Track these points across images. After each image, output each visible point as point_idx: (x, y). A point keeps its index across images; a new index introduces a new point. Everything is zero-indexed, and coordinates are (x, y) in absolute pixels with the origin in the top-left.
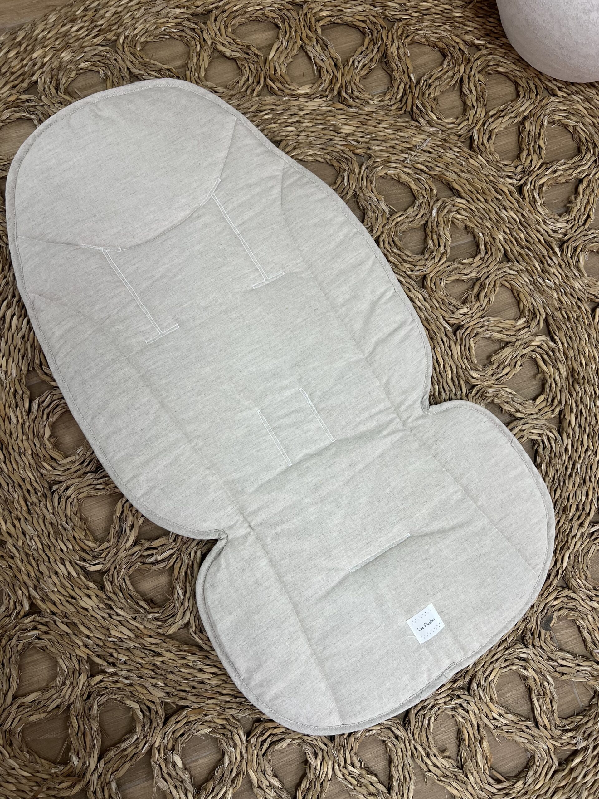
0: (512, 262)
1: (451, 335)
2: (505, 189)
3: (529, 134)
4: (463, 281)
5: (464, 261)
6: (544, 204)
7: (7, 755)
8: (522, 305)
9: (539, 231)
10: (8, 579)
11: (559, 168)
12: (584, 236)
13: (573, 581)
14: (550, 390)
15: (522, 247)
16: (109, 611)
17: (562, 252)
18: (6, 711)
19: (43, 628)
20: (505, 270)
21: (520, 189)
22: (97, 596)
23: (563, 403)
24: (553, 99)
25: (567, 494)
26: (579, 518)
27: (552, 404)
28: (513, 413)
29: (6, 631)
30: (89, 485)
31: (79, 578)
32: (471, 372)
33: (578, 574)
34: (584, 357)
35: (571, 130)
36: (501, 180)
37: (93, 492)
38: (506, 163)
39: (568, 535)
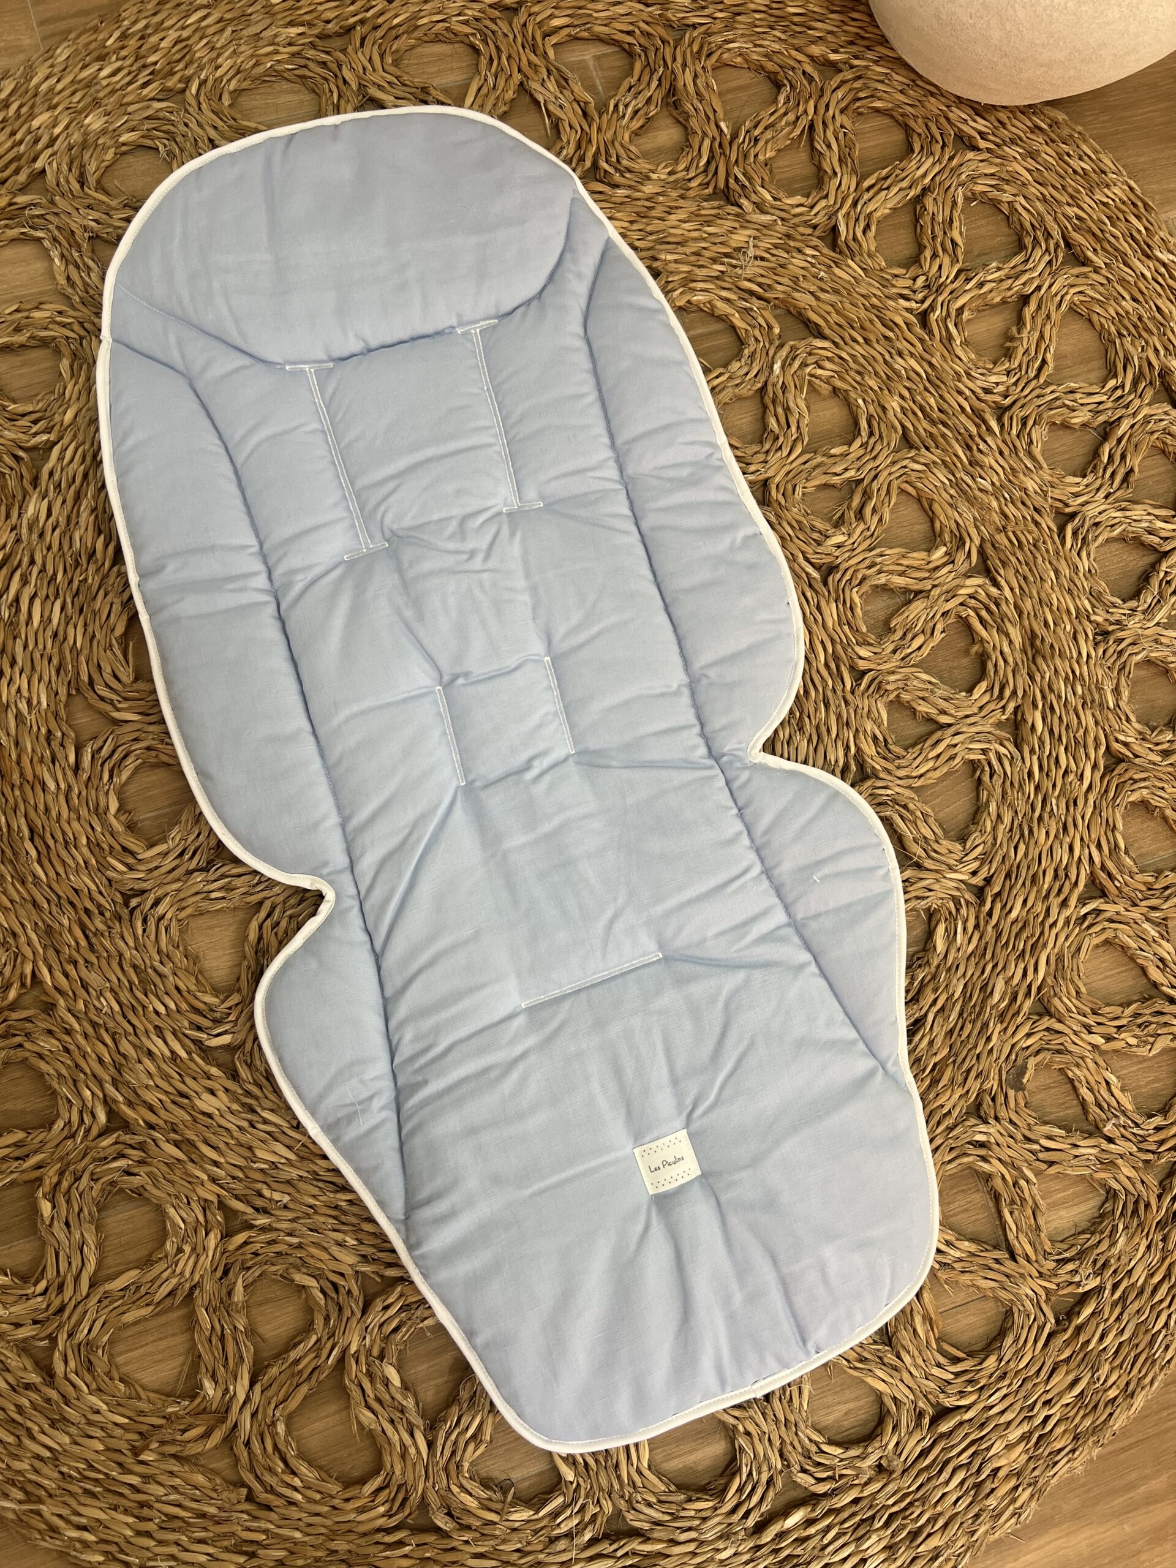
0: (918, 449)
1: (819, 586)
2: (899, 320)
3: (933, 219)
4: (833, 486)
5: (833, 451)
6: (966, 343)
7: (85, 1388)
8: (937, 525)
9: (960, 393)
10: (64, 1072)
11: (989, 278)
12: (1038, 397)
13: (1056, 1001)
14: (996, 671)
15: (933, 422)
16: (249, 1116)
17: (1002, 426)
18: (80, 1309)
19: (136, 1154)
20: (905, 463)
21: (923, 318)
22: (227, 1090)
23: (1020, 693)
24: (970, 155)
25: (1037, 852)
26: (1060, 891)
27: (1001, 696)
28: (934, 717)
29: (68, 1165)
30: (197, 893)
31: (192, 1060)
32: (857, 648)
33: (1064, 989)
34: (1051, 611)
35: (1005, 209)
36: (891, 303)
37: (205, 905)
38: (896, 271)
39: (1043, 922)
